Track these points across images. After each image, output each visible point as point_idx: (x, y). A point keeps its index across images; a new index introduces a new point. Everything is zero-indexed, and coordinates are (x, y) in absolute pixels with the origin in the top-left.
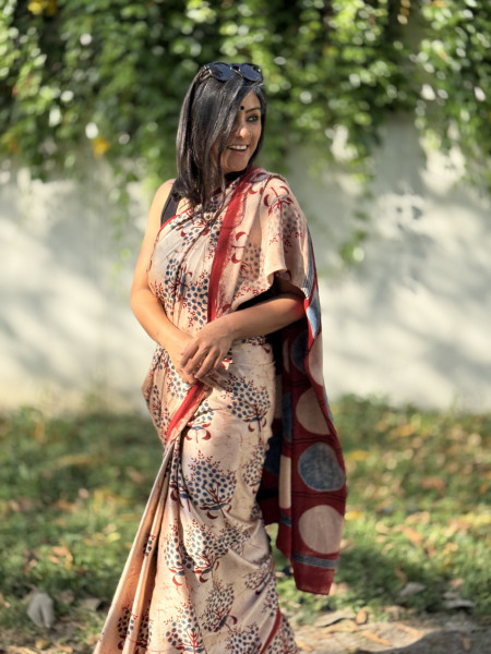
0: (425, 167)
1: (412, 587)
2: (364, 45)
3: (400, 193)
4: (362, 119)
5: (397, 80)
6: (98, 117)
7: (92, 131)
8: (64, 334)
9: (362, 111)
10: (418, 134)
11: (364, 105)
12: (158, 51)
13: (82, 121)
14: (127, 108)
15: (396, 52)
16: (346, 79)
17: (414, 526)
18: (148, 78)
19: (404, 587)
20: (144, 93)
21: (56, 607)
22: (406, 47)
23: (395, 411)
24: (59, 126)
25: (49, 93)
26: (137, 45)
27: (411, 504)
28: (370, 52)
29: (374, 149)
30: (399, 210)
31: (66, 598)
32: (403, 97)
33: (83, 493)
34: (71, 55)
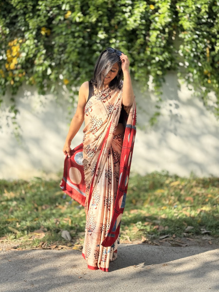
0: (180, 90)
1: (189, 228)
2: (160, 47)
3: (171, 99)
4: (159, 73)
5: (172, 60)
6: (65, 72)
7: (61, 77)
8: (47, 153)
9: (159, 70)
10: (178, 78)
11: (160, 68)
12: (87, 48)
13: (58, 73)
14: (77, 68)
15: (171, 49)
16: (154, 59)
17: (186, 210)
18: (83, 58)
19: (187, 227)
20: (82, 63)
21: (71, 235)
22: (174, 48)
23: (171, 177)
24: (50, 74)
25: (47, 63)
26: (79, 46)
27: (183, 205)
28: (162, 49)
29: (163, 84)
30: (171, 105)
31: (73, 232)
32: (173, 65)
33: (67, 203)
34: (56, 50)
